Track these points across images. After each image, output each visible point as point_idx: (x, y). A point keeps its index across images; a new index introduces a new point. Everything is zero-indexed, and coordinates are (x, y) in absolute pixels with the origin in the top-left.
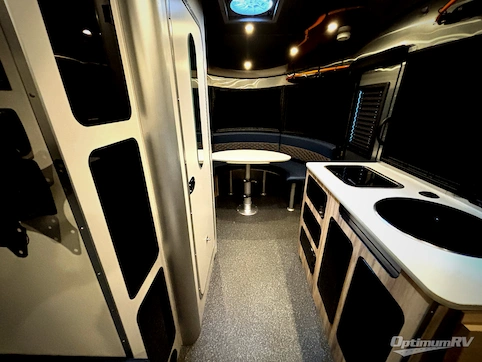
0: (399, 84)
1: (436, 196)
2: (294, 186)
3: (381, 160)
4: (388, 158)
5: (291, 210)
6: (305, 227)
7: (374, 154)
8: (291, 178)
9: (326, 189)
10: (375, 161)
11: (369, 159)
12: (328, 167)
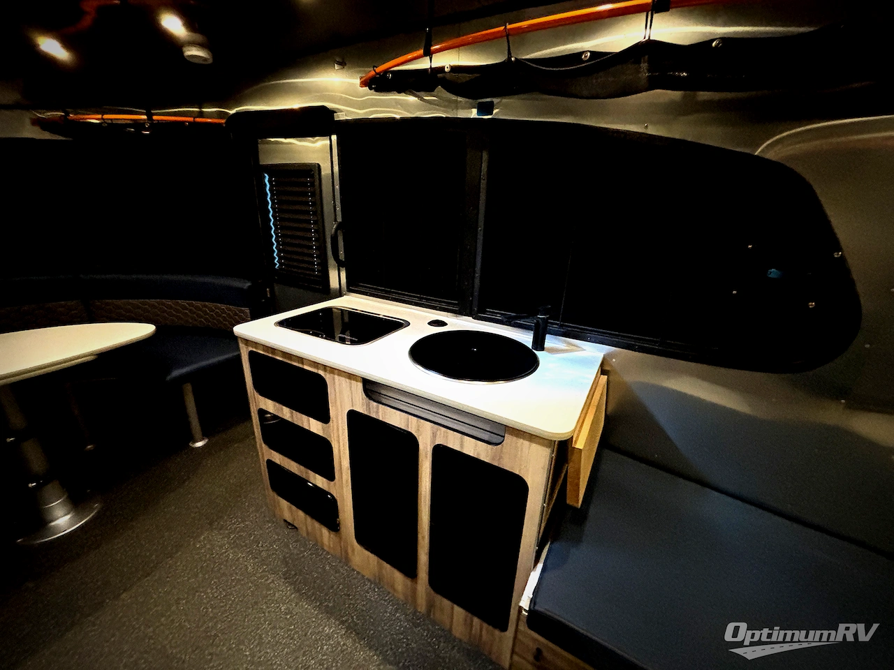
0: (336, 169)
1: (442, 324)
2: (188, 388)
3: (350, 290)
4: (357, 286)
5: (199, 444)
6: (278, 458)
7: (334, 283)
8: (176, 373)
9: (316, 364)
10: (339, 294)
11: (328, 294)
12: (282, 324)
